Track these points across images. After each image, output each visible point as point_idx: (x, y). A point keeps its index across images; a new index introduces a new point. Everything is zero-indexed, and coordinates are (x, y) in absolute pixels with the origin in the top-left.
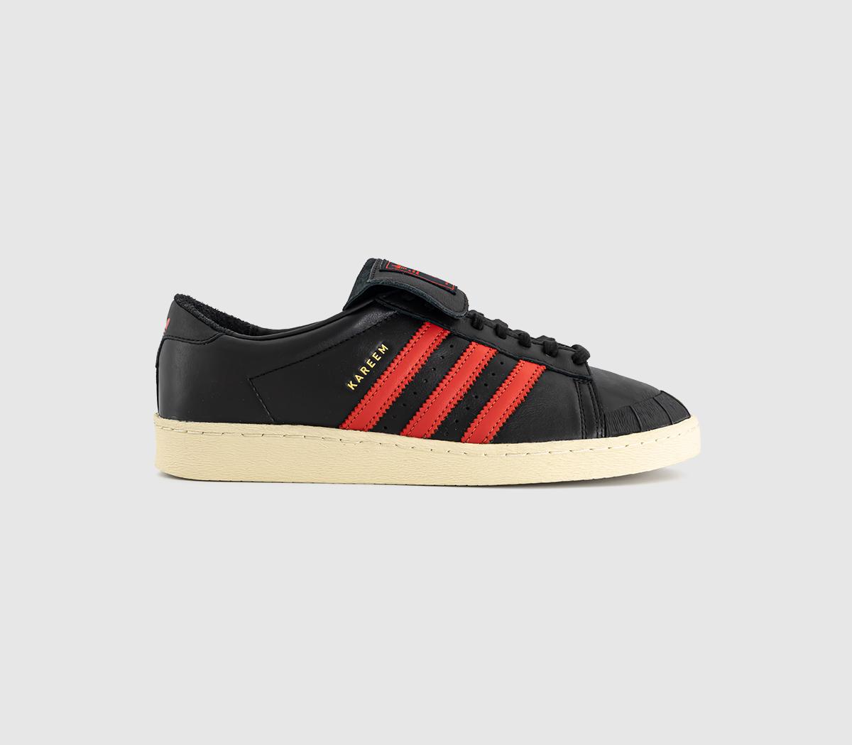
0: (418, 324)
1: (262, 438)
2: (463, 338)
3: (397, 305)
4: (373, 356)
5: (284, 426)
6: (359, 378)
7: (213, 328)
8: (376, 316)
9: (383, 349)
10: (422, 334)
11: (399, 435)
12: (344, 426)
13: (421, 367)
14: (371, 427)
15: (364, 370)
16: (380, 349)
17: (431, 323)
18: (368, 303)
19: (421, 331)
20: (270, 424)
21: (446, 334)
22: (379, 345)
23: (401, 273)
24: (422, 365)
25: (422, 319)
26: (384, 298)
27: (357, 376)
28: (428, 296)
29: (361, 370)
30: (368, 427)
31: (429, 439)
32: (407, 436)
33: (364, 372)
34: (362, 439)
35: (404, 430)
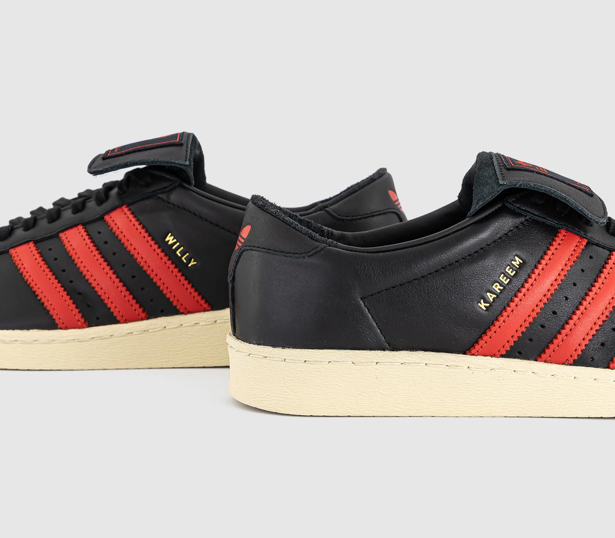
0: (553, 232)
1: (376, 366)
2: (603, 247)
3: (529, 210)
4: (507, 270)
5: (402, 352)
6: (491, 297)
7: (312, 238)
8: (505, 224)
9: (517, 262)
10: (559, 244)
11: (536, 360)
12: (473, 351)
13: (560, 282)
14: (504, 353)
15: (497, 288)
16: (513, 262)
17: (567, 231)
18: (496, 207)
19: (558, 240)
20: (384, 350)
21: (584, 243)
22: (512, 257)
23: (533, 172)
24: (562, 280)
25: (557, 226)
26: (514, 202)
27: (489, 294)
28: (572, 200)
29: (494, 287)
30: (500, 353)
31: (571, 365)
32: (545, 362)
33: (497, 289)
34: (494, 367)
35: (543, 356)
